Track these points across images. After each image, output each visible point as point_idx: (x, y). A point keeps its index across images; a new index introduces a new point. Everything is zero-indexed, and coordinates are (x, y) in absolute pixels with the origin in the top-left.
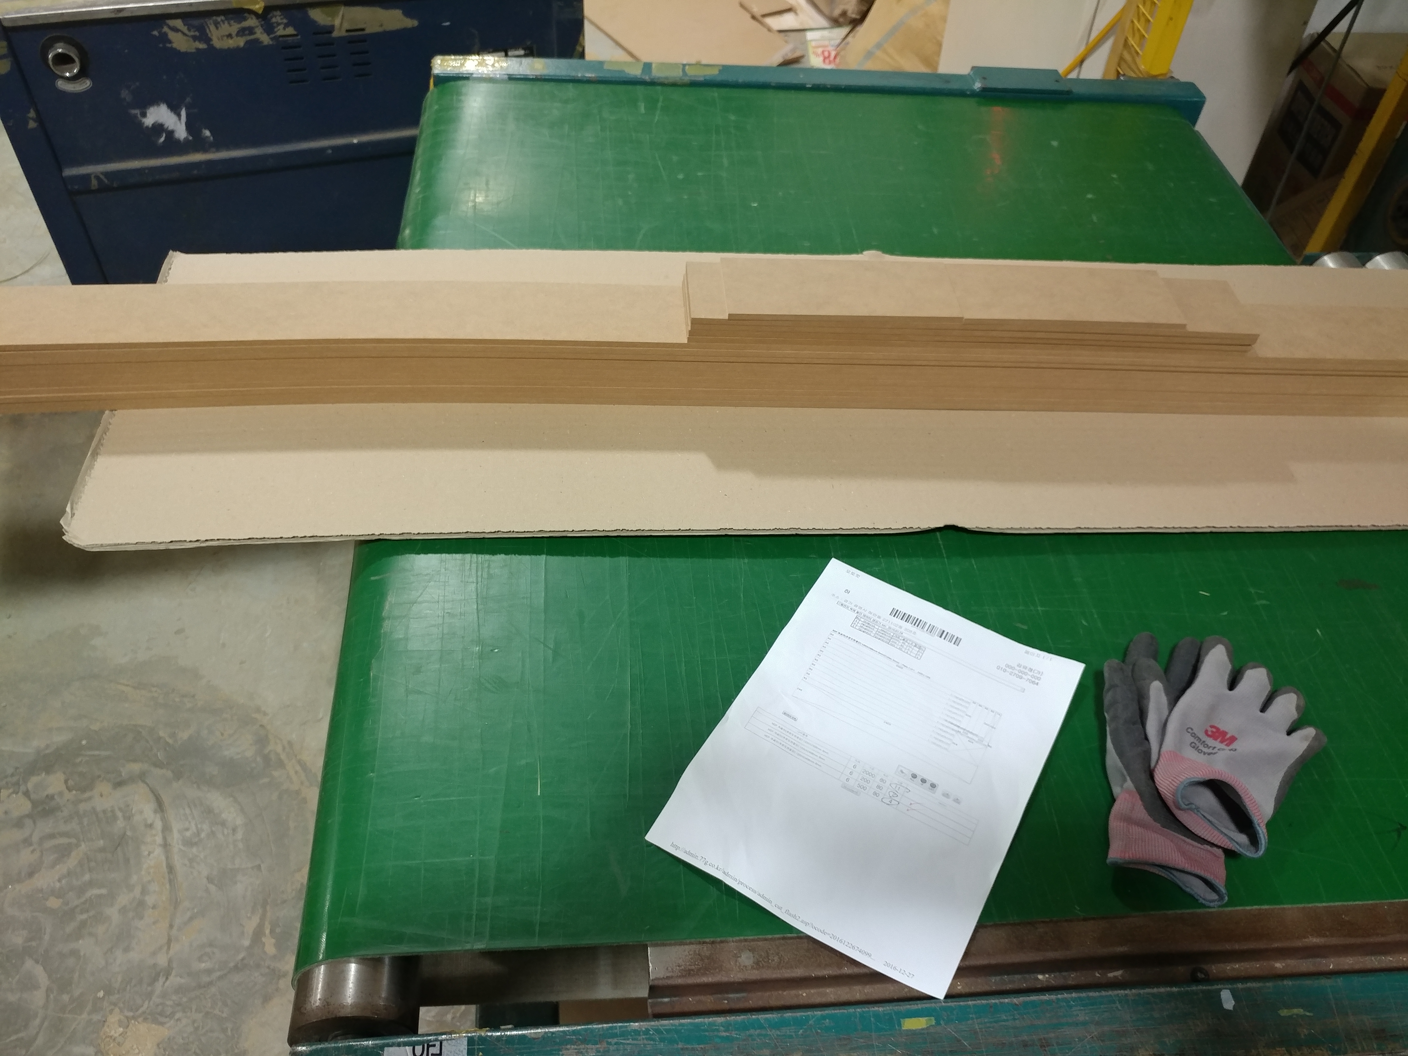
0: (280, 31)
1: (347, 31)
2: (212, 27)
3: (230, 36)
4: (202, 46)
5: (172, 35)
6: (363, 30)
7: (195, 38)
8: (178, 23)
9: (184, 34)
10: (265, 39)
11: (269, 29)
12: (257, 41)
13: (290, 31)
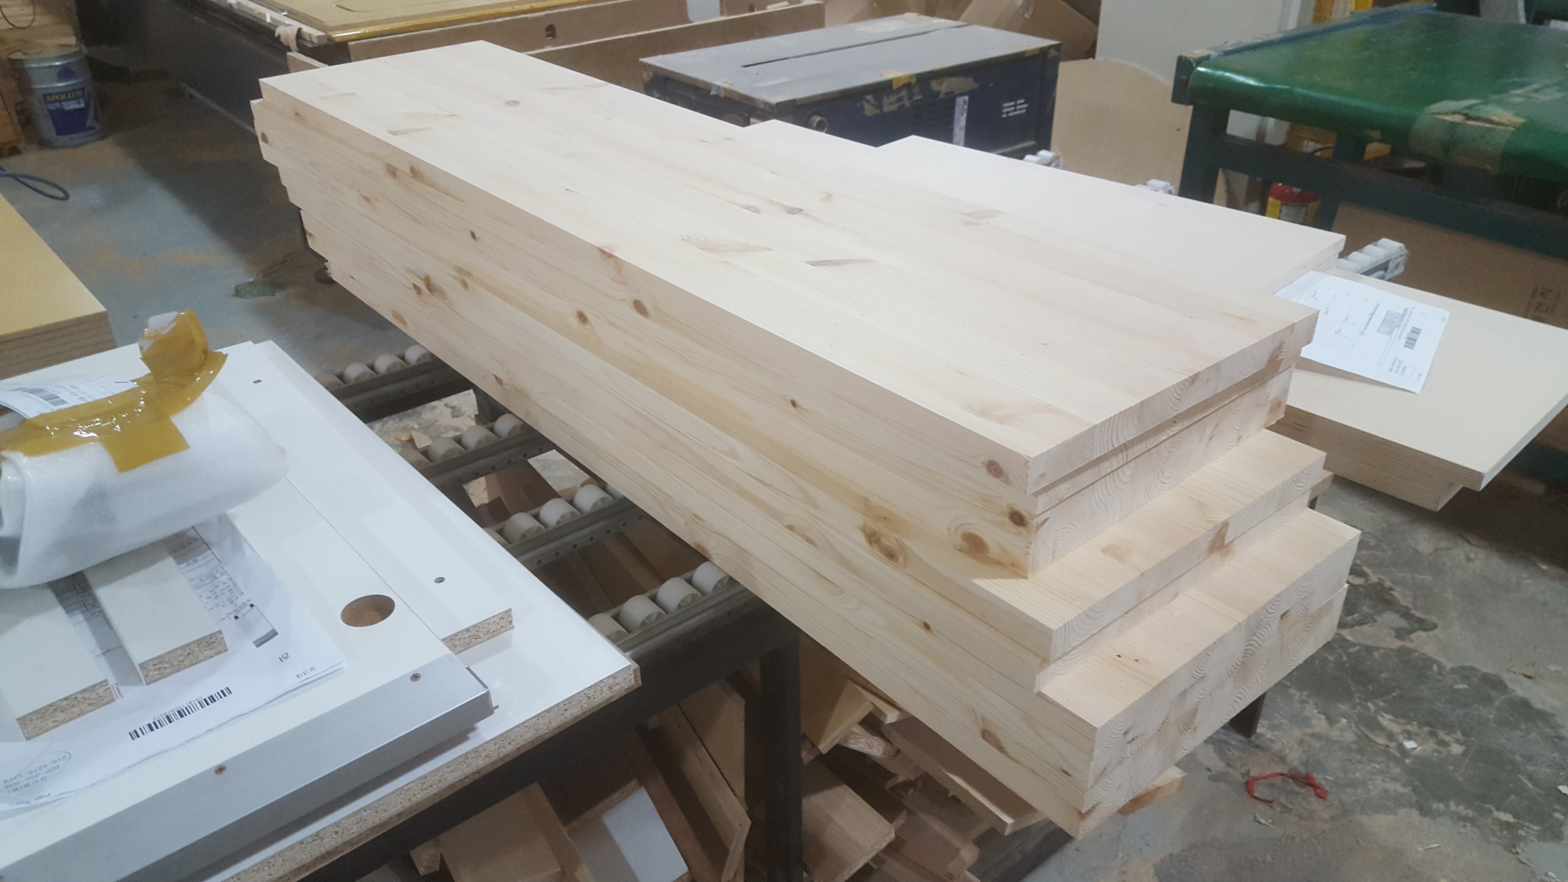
0: (915, 99)
1: (947, 94)
2: (885, 99)
3: (891, 103)
4: (878, 112)
5: (867, 106)
6: (952, 92)
7: (876, 106)
8: (869, 97)
9: (872, 105)
10: (907, 103)
11: (910, 96)
12: (903, 106)
13: (920, 97)
